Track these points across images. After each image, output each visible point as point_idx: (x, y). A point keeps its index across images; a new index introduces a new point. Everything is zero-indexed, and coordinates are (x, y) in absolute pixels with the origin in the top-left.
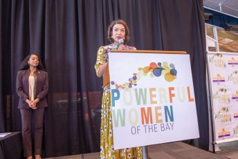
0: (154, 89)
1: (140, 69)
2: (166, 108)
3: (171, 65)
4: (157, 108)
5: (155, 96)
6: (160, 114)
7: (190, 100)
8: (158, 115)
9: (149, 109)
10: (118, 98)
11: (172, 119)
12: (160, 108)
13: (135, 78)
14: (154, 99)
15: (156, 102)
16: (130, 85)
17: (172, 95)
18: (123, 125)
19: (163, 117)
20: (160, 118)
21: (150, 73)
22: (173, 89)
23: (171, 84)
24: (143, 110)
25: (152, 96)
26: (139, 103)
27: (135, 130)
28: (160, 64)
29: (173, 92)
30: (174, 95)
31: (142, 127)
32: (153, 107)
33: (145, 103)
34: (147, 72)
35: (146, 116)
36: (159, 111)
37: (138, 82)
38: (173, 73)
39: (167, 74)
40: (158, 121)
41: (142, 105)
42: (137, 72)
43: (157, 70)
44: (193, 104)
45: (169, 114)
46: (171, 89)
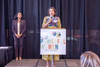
0: (53, 40)
2: (56, 45)
3: (59, 33)
4: (53, 45)
5: (53, 41)
6: (54, 47)
7: (64, 43)
8: (53, 47)
9: (51, 45)
10: (42, 41)
11: (57, 48)
14: (53, 42)
15: (53, 43)
16: (46, 38)
18: (43, 48)
20: (54, 48)
21: (52, 35)
22: (59, 40)
24: (49, 45)
25: (52, 41)
26: (48, 43)
28: (56, 32)
30: (59, 42)
31: (48, 50)
32: (52, 44)
33: (50, 43)
35: (50, 47)
36: (54, 46)
37: (48, 37)
38: (60, 35)
39: (57, 35)
40: (53, 48)
41: (49, 44)
43: (55, 34)
44: (65, 44)
45: (57, 47)
46: (58, 40)
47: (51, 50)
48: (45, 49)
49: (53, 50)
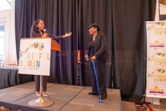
0: (34, 54)
2: (37, 61)
3: (42, 44)
7: (48, 59)
10: (21, 56)
11: (39, 66)
12: (35, 61)
13: (28, 49)
15: (33, 59)
16: (26, 52)
17: (40, 56)
19: (35, 65)
21: (33, 47)
23: (41, 52)
24: (29, 61)
25: (33, 56)
26: (28, 58)
27: (25, 68)
28: (37, 43)
29: (41, 55)
31: (28, 68)
32: (33, 60)
33: (30, 58)
35: (30, 63)
37: (28, 50)
38: (43, 47)
39: (40, 48)
40: (34, 66)
42: (29, 46)
43: (36, 46)
44: (50, 60)
45: (38, 64)
46: (40, 54)
47: (31, 69)
48: (23, 66)
49: (34, 68)
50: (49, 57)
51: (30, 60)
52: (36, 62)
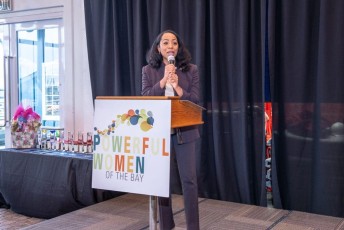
0: (129, 138)
1: (119, 116)
2: (138, 159)
3: (149, 113)
4: (130, 158)
5: (129, 145)
6: (132, 164)
7: (165, 154)
8: (130, 164)
9: (123, 157)
10: (98, 143)
11: (142, 171)
12: (132, 158)
13: (113, 125)
14: (128, 148)
15: (129, 151)
16: (109, 133)
17: (145, 146)
18: (100, 168)
19: (134, 168)
20: (131, 168)
21: (127, 120)
22: (147, 139)
23: (147, 134)
24: (117, 157)
25: (127, 145)
26: (114, 150)
27: (109, 175)
28: (137, 111)
29: (147, 143)
30: (147, 146)
31: (115, 174)
32: (126, 155)
33: (119, 151)
34: (124, 120)
35: (119, 163)
36: (131, 161)
37: (116, 129)
38: (150, 121)
39: (143, 123)
40: (129, 170)
41: (117, 153)
42: (116, 119)
43: (134, 118)
45: (140, 165)
46: (145, 139)
47: (124, 177)
48: (104, 169)
49: (129, 175)
50: (168, 150)
51: (120, 155)
52: (134, 161)
